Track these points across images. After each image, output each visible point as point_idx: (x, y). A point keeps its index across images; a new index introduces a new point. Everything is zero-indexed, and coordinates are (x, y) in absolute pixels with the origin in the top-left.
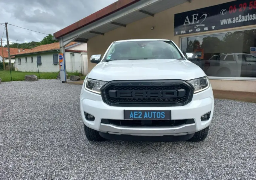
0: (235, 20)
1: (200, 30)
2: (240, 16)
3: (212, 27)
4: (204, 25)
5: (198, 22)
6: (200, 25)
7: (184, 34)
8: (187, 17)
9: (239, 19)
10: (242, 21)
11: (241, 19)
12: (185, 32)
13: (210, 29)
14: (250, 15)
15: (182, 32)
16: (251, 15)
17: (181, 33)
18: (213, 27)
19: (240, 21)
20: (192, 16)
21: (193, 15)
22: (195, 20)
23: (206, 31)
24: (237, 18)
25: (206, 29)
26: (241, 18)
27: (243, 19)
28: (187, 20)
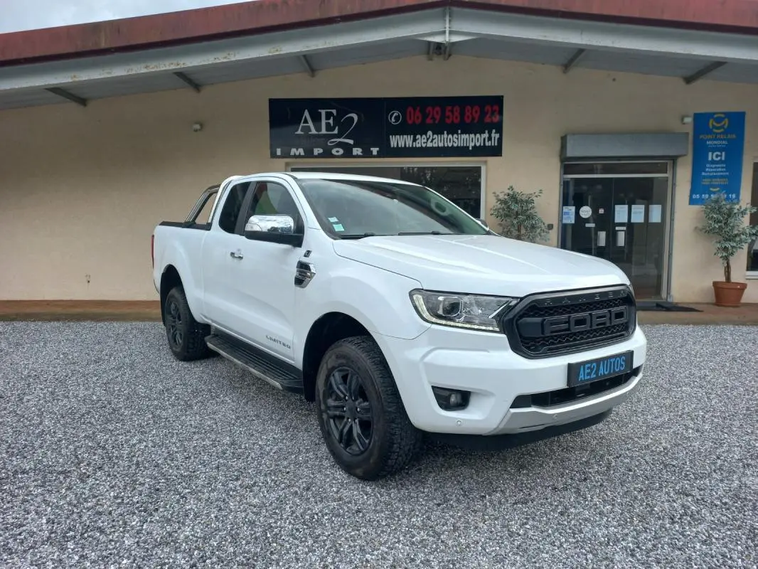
0: (421, 142)
1: (341, 151)
2: (430, 133)
3: (372, 149)
4: (351, 142)
5: (336, 132)
6: (341, 140)
7: (300, 156)
8: (306, 114)
9: (428, 139)
10: (436, 145)
11: (432, 141)
12: (302, 154)
13: (367, 154)
14: (448, 134)
15: (293, 151)
16: (450, 136)
17: (292, 154)
18: (375, 151)
19: (430, 145)
20: (320, 113)
21: (323, 112)
22: (328, 124)
23: (357, 156)
24: (424, 136)
25: (357, 151)
26: (433, 139)
27: (436, 140)
28: (306, 121)
